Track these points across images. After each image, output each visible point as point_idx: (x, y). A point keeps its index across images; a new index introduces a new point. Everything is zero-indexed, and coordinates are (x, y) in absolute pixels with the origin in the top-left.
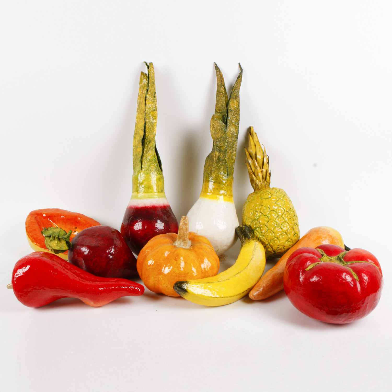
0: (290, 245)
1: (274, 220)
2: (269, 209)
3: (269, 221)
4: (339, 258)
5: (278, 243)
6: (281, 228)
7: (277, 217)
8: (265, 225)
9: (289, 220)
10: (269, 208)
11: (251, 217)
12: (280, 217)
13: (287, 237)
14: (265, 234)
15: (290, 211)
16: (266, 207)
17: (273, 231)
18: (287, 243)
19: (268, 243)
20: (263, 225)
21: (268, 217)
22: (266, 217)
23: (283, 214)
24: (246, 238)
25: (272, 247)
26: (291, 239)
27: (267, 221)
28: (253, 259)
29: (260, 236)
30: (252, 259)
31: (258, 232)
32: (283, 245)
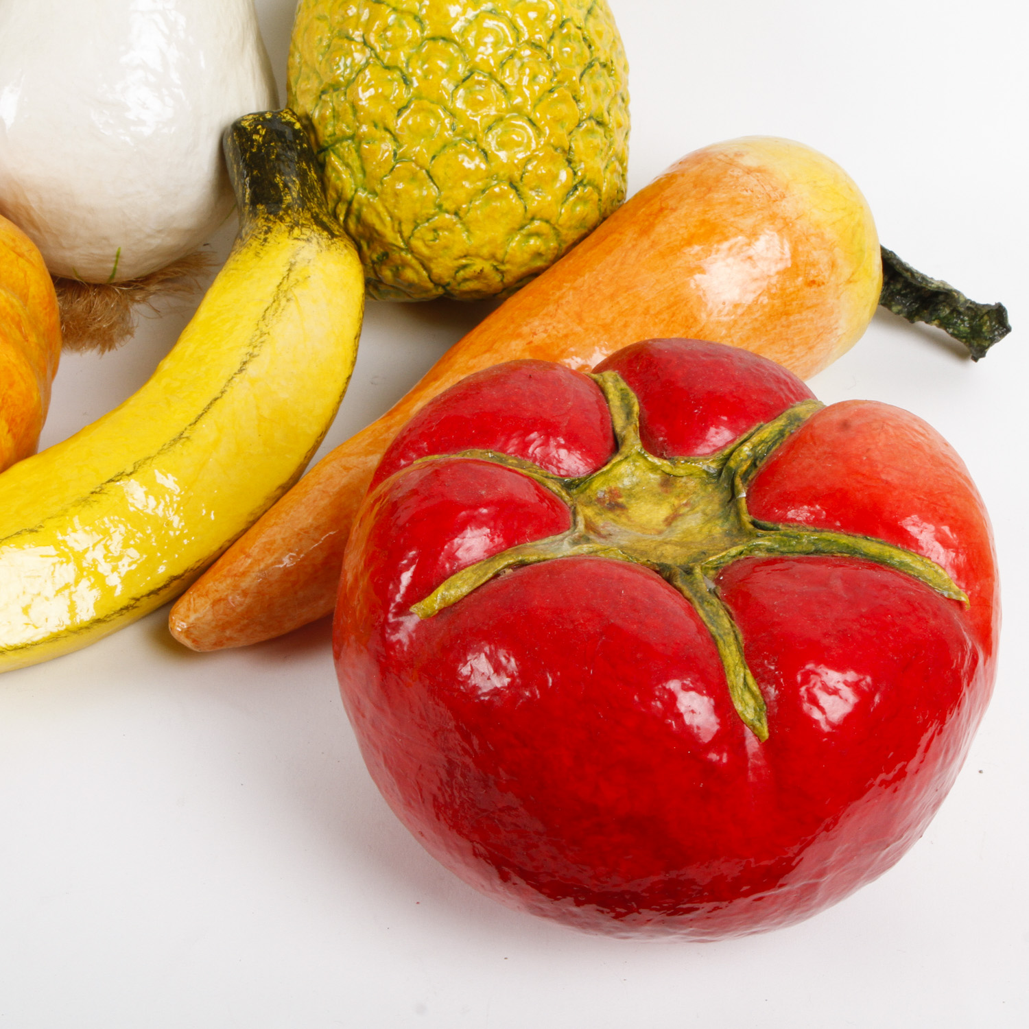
0: (538, 255)
1: (440, 101)
2: (416, 25)
3: (409, 102)
4: (730, 469)
5: (460, 240)
6: (485, 154)
7: (464, 81)
8: (387, 129)
9: (544, 103)
10: (416, 17)
11: (317, 66)
12: (479, 83)
13: (521, 210)
14: (382, 184)
15: (556, 42)
16: (402, 12)
17: (428, 172)
18: (519, 242)
19: (402, 237)
20: (376, 126)
21: (406, 81)
22: (397, 75)
23: (502, 65)
24: (260, 207)
25: (426, 262)
26: (547, 221)
27: (400, 105)
28: (250, 368)
29: (356, 191)
30: (241, 371)
31: (348, 166)
32: (493, 256)
